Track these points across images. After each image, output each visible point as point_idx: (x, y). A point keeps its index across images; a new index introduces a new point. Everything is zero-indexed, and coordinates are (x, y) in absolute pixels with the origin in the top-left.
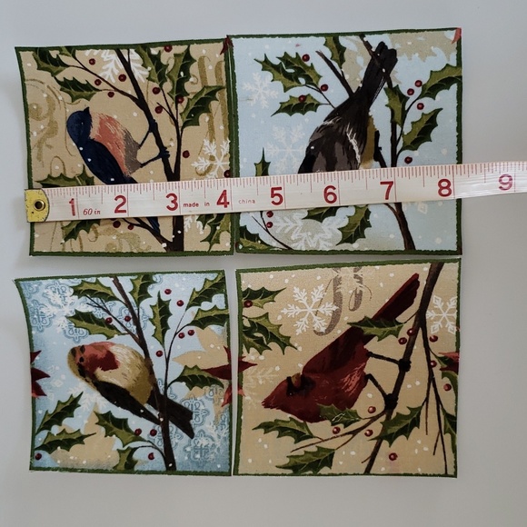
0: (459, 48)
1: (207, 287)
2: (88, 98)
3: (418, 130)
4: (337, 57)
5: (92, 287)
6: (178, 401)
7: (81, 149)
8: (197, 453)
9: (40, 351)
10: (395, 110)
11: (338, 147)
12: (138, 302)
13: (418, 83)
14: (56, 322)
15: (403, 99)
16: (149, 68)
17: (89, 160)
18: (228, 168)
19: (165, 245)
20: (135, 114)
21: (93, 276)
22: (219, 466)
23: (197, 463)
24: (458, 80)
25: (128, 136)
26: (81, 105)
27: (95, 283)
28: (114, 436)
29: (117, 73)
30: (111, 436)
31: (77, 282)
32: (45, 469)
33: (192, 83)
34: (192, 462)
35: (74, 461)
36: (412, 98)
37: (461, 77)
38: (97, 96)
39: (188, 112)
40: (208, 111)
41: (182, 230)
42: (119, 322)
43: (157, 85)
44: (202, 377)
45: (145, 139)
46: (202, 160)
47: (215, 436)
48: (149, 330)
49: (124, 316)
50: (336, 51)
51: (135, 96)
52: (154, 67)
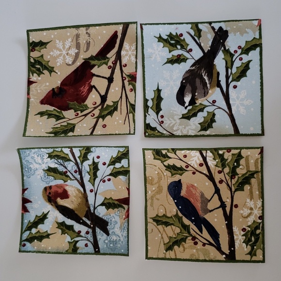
0: (260, 29)
1: (119, 155)
2: (181, 175)
3: (240, 71)
4: (197, 34)
5: (58, 154)
6: (101, 216)
7: (176, 201)
8: (111, 243)
9: (27, 188)
10: (228, 61)
11: (198, 81)
12: (82, 162)
13: (240, 47)
14: (37, 173)
15: (232, 55)
16: (217, 161)
17: (180, 207)
18: (261, 215)
19: (224, 256)
20: (207, 184)
21: (60, 147)
22: (123, 251)
23: (111, 249)
24: (260, 45)
25: (202, 195)
26: (177, 178)
27: (60, 152)
28: (66, 234)
29: (198, 162)
30: (64, 234)
31: (51, 150)
32: (27, 252)
33: (241, 169)
34: (108, 248)
35: (44, 247)
36: (236, 55)
37: (261, 44)
38: (186, 174)
39: (237, 184)
40: (250, 184)
41: (234, 248)
42: (71, 173)
43: (220, 169)
44: (114, 203)
45: (212, 197)
46: (246, 210)
47: (120, 235)
48: (86, 178)
49: (74, 170)
50: (197, 31)
51: (208, 174)
52: (220, 160)
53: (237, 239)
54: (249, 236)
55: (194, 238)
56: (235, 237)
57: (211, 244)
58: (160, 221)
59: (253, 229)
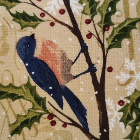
2: (34, 27)
7: (27, 65)
16: (84, 4)
17: (33, 73)
20: (70, 39)
25: (64, 56)
26: (28, 32)
29: (58, 8)
33: (117, 16)
38: (41, 25)
39: (112, 38)
40: (129, 37)
41: (108, 129)
43: (89, 17)
45: (77, 58)
46: (123, 74)
51: (71, 25)
52: (88, 4)
53: (112, 116)
54: (129, 111)
55: (51, 116)
56: (109, 114)
57: (74, 124)
58: (5, 93)
59: (134, 101)
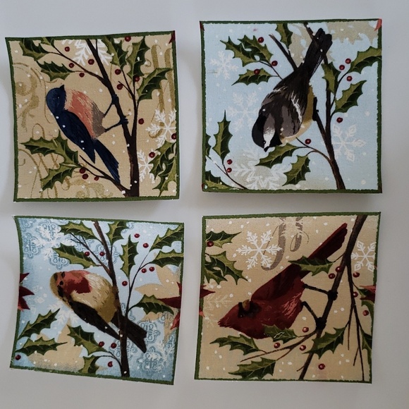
2: (64, 78)
7: (57, 118)
11: (284, 110)
13: (348, 61)
15: (336, 73)
16: (113, 54)
17: (64, 126)
18: (175, 132)
19: (124, 192)
20: (101, 90)
25: (95, 107)
26: (58, 83)
29: (87, 58)
33: (146, 66)
38: (70, 76)
39: (143, 89)
40: (159, 87)
41: (138, 180)
43: (118, 67)
45: (108, 110)
46: (154, 126)
51: (101, 76)
52: (116, 54)
53: (143, 168)
54: (159, 163)
55: (83, 170)
56: (140, 166)
57: (106, 177)
58: (36, 147)
59: (165, 153)
